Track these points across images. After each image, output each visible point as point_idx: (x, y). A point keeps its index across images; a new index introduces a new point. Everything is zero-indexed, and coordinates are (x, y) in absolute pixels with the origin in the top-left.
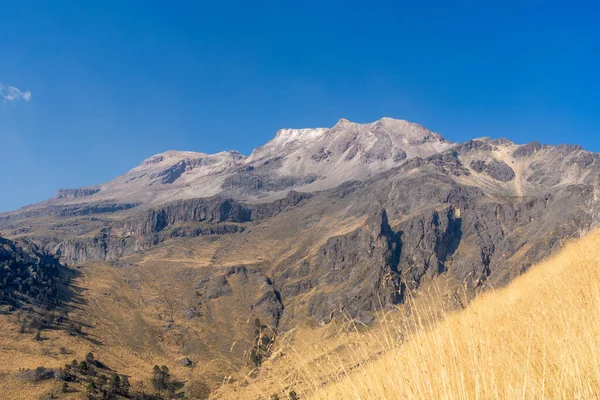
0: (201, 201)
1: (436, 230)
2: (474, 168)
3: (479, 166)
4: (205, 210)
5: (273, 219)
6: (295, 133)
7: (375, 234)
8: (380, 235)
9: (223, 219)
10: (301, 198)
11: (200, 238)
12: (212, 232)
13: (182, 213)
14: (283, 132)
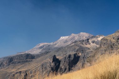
0: (21, 55)
1: (69, 60)
2: (92, 42)
3: (93, 42)
4: (22, 57)
5: (40, 58)
6: (64, 37)
7: (51, 62)
8: (53, 62)
9: (26, 59)
10: (48, 52)
11: (20, 64)
12: (23, 62)
13: (17, 58)
14: (62, 37)
